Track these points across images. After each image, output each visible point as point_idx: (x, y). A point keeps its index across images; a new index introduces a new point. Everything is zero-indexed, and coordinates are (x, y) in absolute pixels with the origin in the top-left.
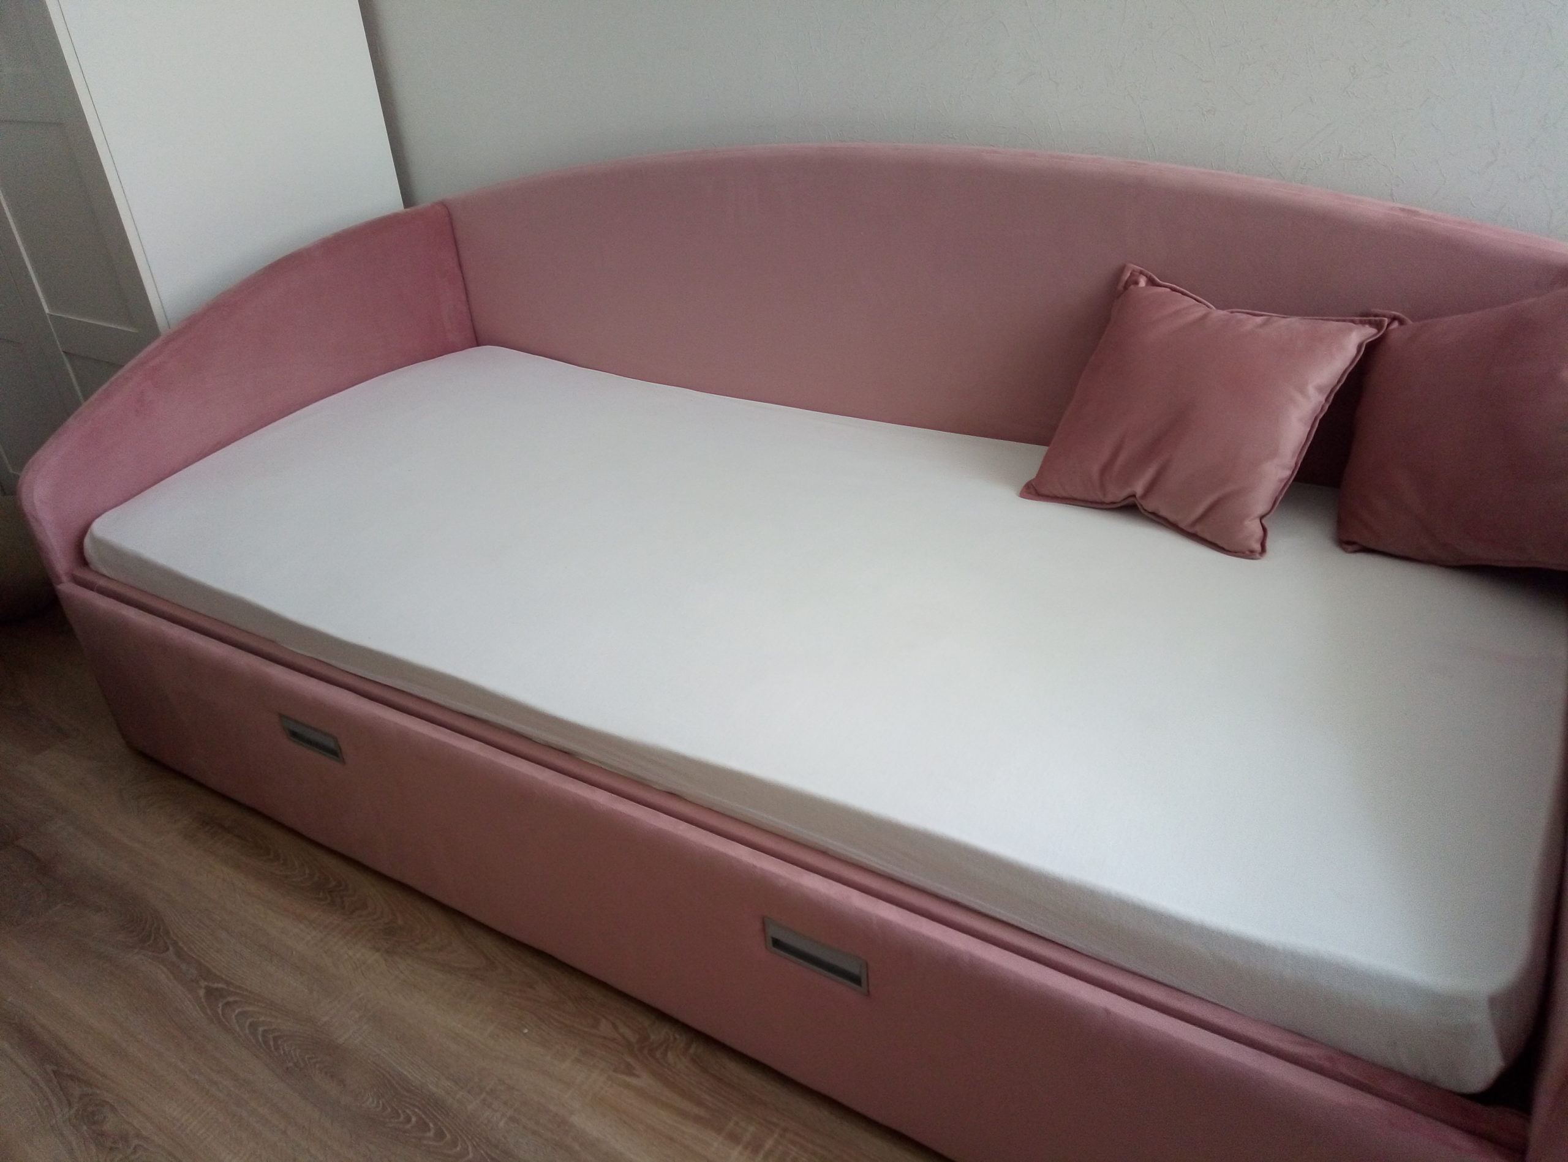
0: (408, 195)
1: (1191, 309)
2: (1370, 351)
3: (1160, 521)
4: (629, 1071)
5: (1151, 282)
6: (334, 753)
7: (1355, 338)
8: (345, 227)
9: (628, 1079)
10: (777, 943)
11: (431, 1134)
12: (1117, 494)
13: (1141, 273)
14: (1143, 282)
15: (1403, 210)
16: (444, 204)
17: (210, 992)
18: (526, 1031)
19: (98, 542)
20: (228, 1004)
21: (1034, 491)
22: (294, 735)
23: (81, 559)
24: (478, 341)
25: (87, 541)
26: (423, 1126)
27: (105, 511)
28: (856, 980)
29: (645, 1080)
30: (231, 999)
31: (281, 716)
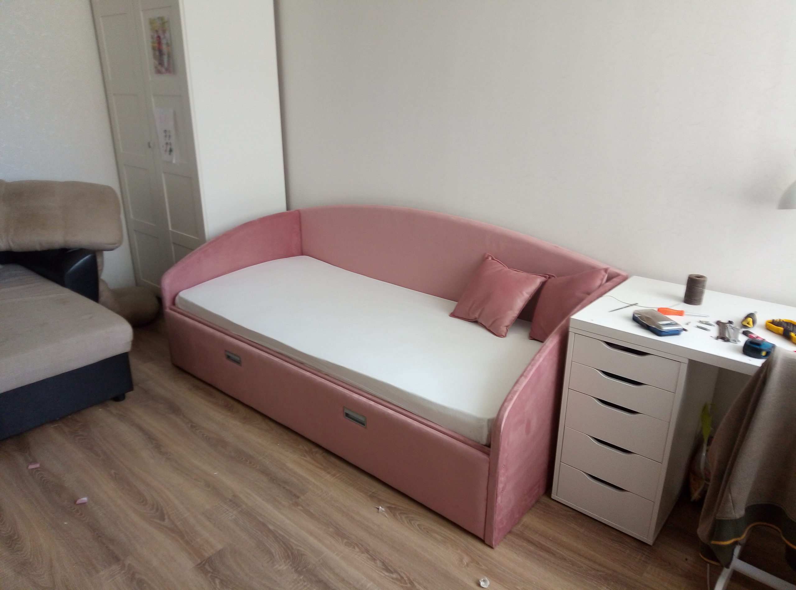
0: (288, 207)
1: (499, 267)
2: (543, 284)
3: (482, 326)
4: (305, 456)
5: (493, 259)
6: (239, 363)
7: (539, 281)
8: (268, 215)
9: (305, 458)
10: (347, 415)
11: (248, 462)
12: (472, 317)
13: (490, 256)
14: (490, 258)
15: (555, 246)
16: (298, 211)
17: (192, 426)
18: (279, 445)
19: (181, 299)
20: (196, 429)
21: (453, 315)
22: (228, 357)
23: (174, 303)
24: (302, 254)
25: (177, 298)
26: (247, 461)
27: (183, 290)
28: (364, 424)
29: (308, 459)
30: (197, 428)
31: (226, 351)
